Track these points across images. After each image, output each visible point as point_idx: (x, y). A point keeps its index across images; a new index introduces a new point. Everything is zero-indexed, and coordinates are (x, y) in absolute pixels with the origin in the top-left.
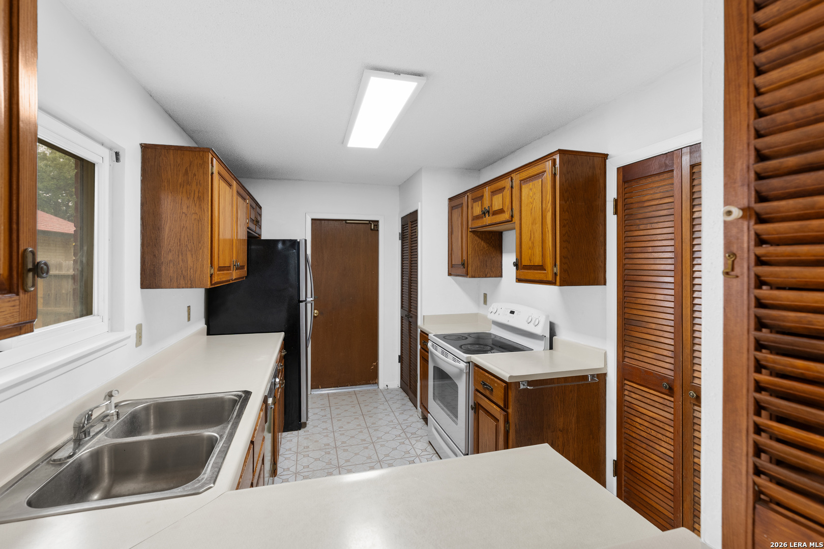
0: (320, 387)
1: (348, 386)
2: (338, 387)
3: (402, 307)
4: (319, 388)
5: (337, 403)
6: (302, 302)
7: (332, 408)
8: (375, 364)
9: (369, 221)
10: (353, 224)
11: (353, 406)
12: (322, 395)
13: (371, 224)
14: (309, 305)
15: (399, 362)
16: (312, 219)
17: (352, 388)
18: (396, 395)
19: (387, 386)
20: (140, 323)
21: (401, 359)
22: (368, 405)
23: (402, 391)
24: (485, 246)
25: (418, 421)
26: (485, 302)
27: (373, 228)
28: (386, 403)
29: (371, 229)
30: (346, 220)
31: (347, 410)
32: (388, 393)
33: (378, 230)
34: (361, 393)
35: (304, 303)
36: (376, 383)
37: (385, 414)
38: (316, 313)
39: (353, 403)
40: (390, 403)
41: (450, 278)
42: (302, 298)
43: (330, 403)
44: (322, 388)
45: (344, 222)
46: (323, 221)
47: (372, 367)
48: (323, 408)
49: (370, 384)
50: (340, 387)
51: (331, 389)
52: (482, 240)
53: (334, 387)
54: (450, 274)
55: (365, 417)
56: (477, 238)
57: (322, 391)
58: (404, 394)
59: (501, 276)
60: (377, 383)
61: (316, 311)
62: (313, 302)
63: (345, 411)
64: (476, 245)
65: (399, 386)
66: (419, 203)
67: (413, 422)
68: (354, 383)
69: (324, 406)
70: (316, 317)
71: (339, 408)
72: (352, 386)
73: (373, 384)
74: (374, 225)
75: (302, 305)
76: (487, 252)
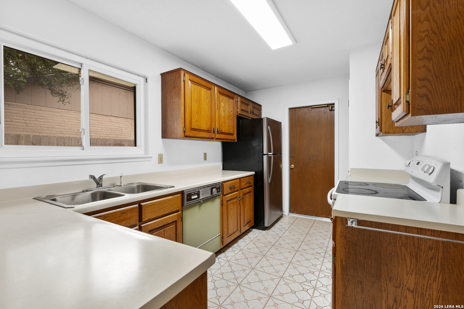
1: (313, 216)
4: (294, 213)
5: (298, 223)
6: (265, 155)
9: (328, 104)
10: (317, 108)
11: (306, 227)
12: (293, 217)
13: (329, 106)
16: (290, 109)
17: (315, 218)
20: (162, 153)
22: (316, 230)
30: (311, 106)
34: (318, 222)
42: (265, 152)
43: (294, 223)
44: (296, 213)
45: (310, 108)
46: (297, 109)
48: (287, 224)
50: (307, 215)
51: (301, 215)
53: (304, 214)
55: (307, 235)
57: (295, 215)
61: (293, 165)
63: (299, 228)
70: (292, 169)
71: (296, 226)
72: (316, 216)
74: (332, 107)
75: (265, 157)
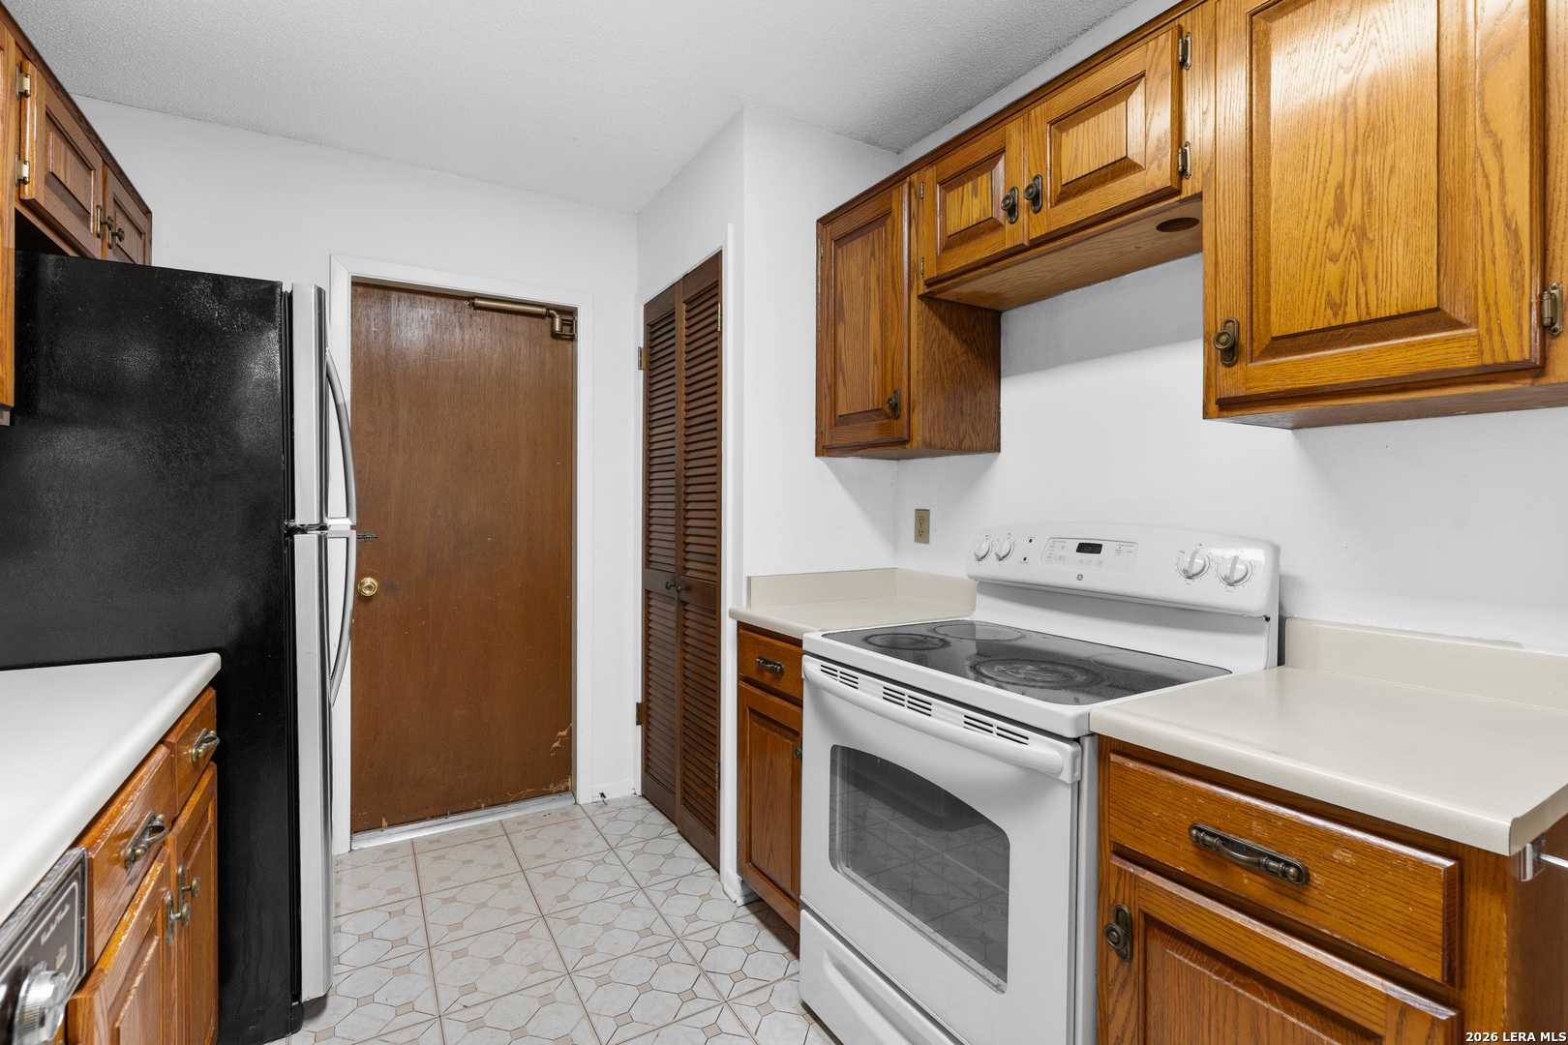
0: (384, 823)
2: (445, 815)
3: (648, 562)
4: (379, 827)
5: (448, 878)
6: (303, 530)
7: (431, 903)
8: (564, 733)
9: (545, 306)
10: (496, 314)
11: (502, 881)
12: (390, 850)
13: (552, 317)
14: (337, 550)
15: (637, 724)
16: (355, 282)
17: (493, 814)
18: (637, 823)
19: (602, 795)
21: (644, 714)
22: (553, 874)
23: (650, 806)
24: (959, 352)
25: (734, 919)
26: (922, 532)
27: (557, 328)
28: (611, 858)
29: (555, 335)
30: (471, 298)
31: (484, 905)
32: (610, 820)
33: (573, 338)
34: (523, 827)
35: (313, 536)
36: (567, 790)
37: (618, 900)
38: (369, 587)
39: (501, 872)
40: (625, 854)
41: (821, 463)
42: (305, 511)
43: (423, 884)
44: (389, 826)
45: (466, 303)
47: (556, 744)
48: (395, 907)
49: (550, 793)
50: (452, 814)
51: (422, 824)
52: (951, 329)
53: (432, 818)
54: (824, 449)
55: (551, 922)
56: (938, 322)
57: (390, 835)
58: (658, 819)
59: (997, 448)
60: (571, 790)
61: (368, 581)
62: (353, 535)
63: (479, 907)
64: (936, 345)
65: (639, 793)
66: (730, 228)
67: (720, 924)
68: (497, 798)
69: (396, 897)
70: (369, 599)
71: (454, 899)
72: (493, 806)
73: (559, 792)
74: (563, 323)
75: (305, 547)
76: (964, 370)
